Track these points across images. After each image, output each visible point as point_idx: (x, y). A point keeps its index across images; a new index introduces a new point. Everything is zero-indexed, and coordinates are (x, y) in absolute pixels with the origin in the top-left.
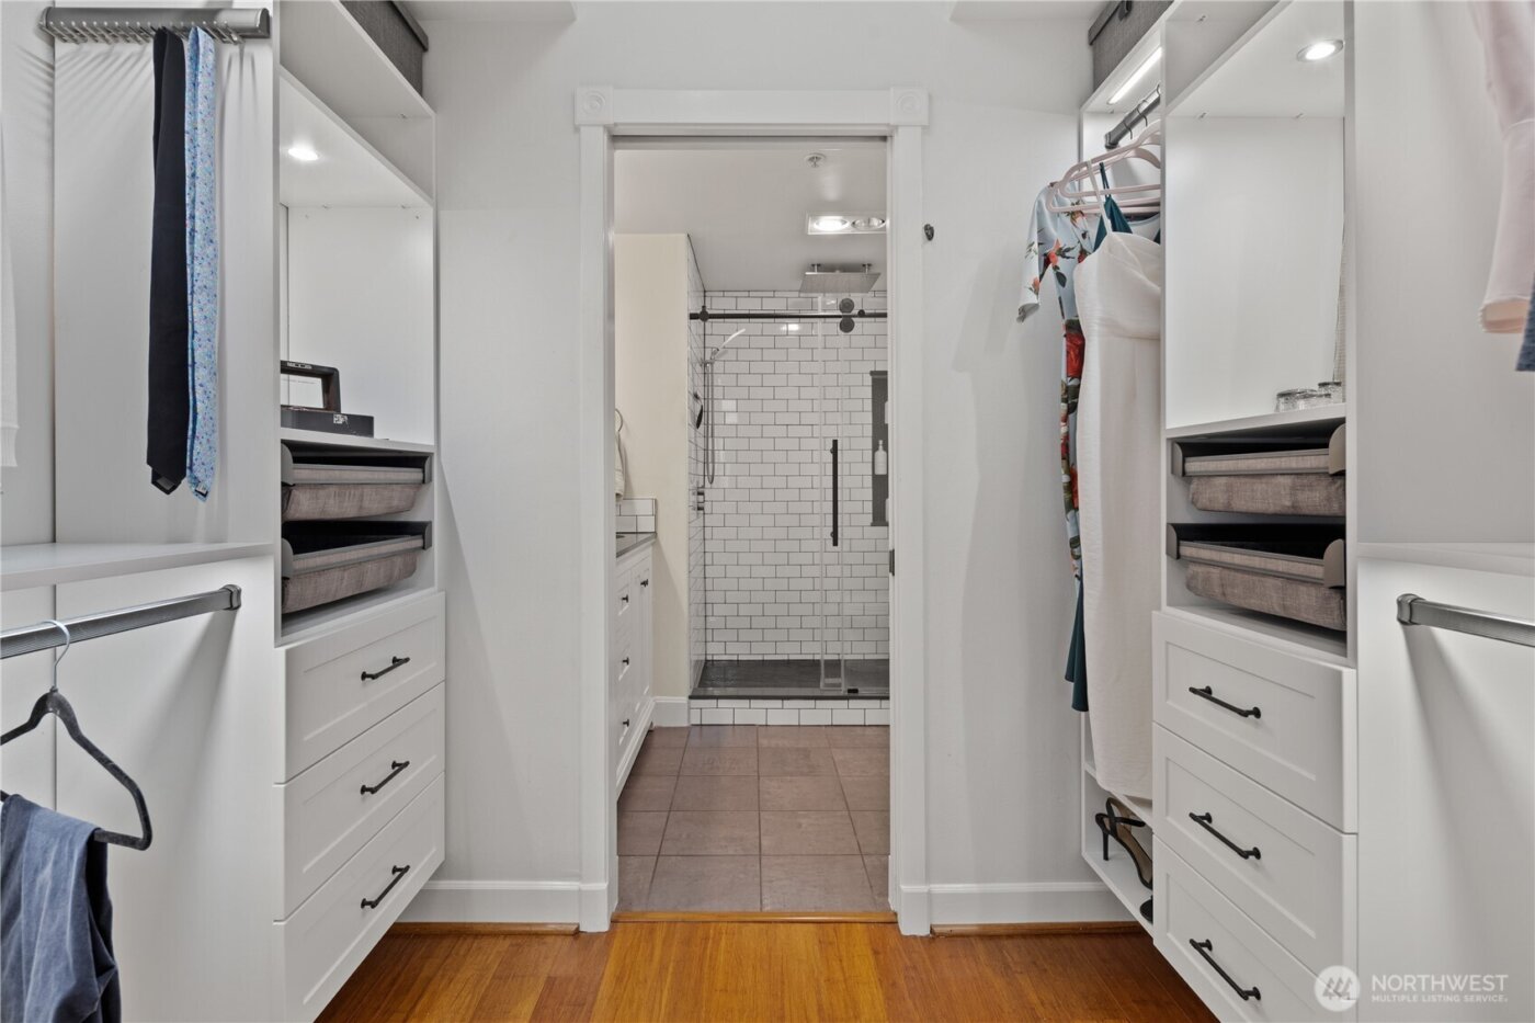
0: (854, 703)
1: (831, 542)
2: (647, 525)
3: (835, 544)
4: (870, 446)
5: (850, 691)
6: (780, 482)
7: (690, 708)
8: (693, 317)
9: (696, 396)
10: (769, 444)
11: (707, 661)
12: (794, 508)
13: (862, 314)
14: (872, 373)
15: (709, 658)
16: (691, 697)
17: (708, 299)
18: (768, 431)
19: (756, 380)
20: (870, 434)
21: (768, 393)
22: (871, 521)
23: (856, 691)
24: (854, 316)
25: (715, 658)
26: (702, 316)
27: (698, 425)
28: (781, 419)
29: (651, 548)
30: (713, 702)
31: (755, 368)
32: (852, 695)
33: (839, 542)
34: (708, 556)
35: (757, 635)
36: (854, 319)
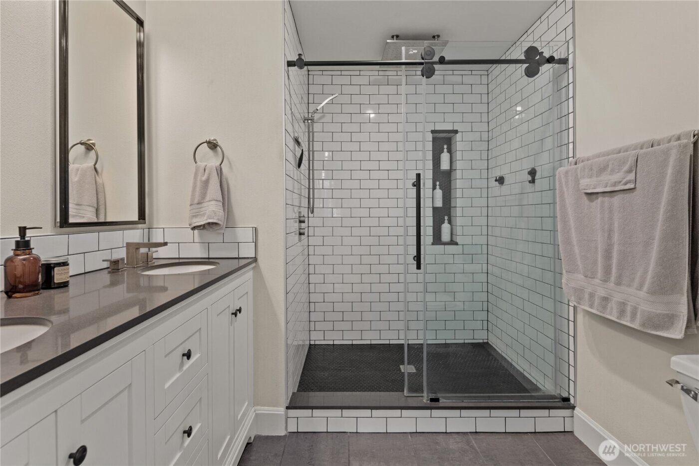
0: (435, 413)
1: (415, 266)
2: (247, 251)
3: (419, 267)
4: (431, 186)
5: (432, 400)
6: (364, 213)
7: (287, 418)
8: (290, 64)
9: (297, 141)
10: (356, 184)
11: (310, 345)
12: (374, 231)
13: (442, 61)
14: (433, 132)
15: (312, 343)
16: (288, 408)
17: (311, 77)
18: (356, 175)
19: (347, 137)
20: (431, 177)
21: (355, 147)
22: (432, 241)
23: (436, 400)
24: (435, 63)
25: (317, 343)
26: (299, 63)
27: (299, 166)
28: (365, 166)
29: (252, 271)
30: (308, 412)
31: (346, 127)
32: (434, 404)
33: (422, 266)
34: (312, 267)
35: (347, 326)
36: (436, 66)
